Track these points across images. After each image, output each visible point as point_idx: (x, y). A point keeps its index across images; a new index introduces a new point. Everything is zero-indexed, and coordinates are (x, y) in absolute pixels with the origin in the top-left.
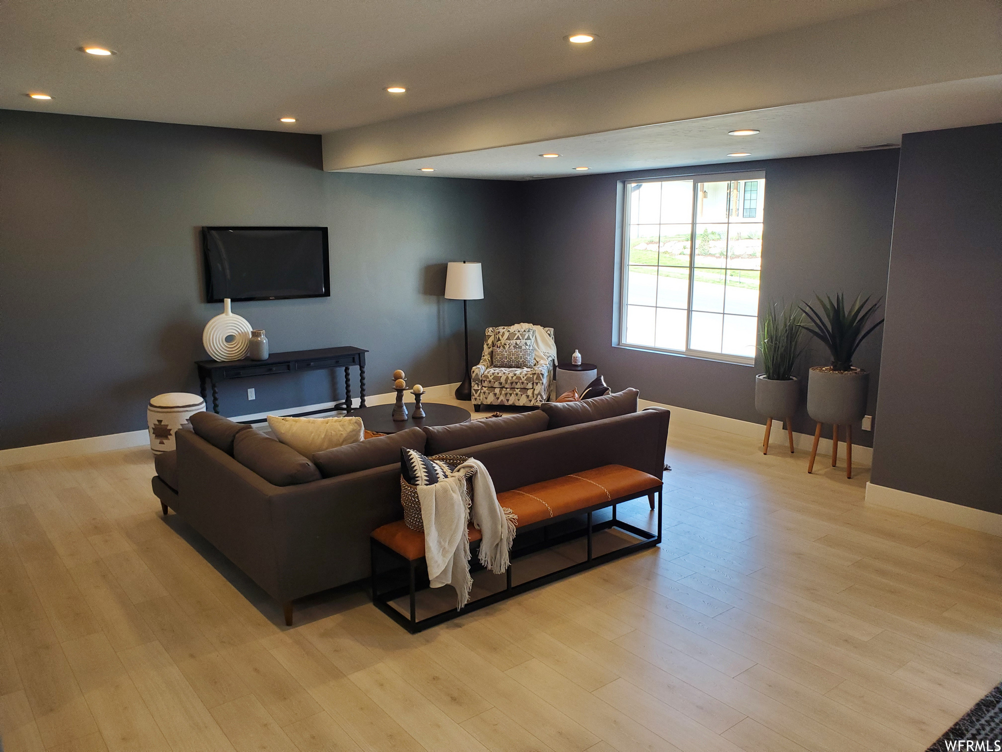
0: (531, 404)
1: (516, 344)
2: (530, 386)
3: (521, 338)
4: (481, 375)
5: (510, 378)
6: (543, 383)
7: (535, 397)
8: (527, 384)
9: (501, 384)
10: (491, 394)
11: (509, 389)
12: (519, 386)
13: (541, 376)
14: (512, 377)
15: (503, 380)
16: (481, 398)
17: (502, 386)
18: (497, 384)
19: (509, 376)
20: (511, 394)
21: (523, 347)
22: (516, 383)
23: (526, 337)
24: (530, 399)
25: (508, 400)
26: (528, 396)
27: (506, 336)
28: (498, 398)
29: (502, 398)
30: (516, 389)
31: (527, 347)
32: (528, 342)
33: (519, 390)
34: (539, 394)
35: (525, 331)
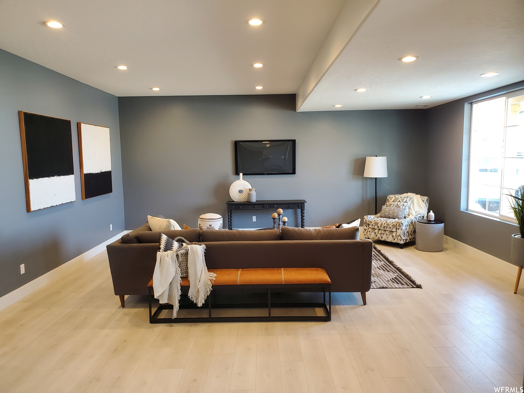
0: (395, 241)
1: (397, 205)
2: (394, 230)
3: (401, 201)
4: (368, 221)
5: (383, 224)
6: (402, 229)
7: (397, 237)
8: (393, 228)
9: (378, 227)
10: (373, 233)
11: (383, 231)
12: (388, 229)
13: (401, 224)
14: (385, 224)
15: (379, 225)
16: (368, 234)
17: (379, 228)
18: (376, 227)
19: (383, 223)
20: (384, 234)
21: (401, 207)
22: (387, 227)
23: (404, 201)
24: (394, 238)
25: (382, 237)
26: (393, 236)
27: (392, 200)
28: (377, 236)
29: (379, 235)
30: (387, 231)
31: (404, 207)
32: (405, 204)
33: (389, 231)
34: (400, 235)
35: (404, 197)
